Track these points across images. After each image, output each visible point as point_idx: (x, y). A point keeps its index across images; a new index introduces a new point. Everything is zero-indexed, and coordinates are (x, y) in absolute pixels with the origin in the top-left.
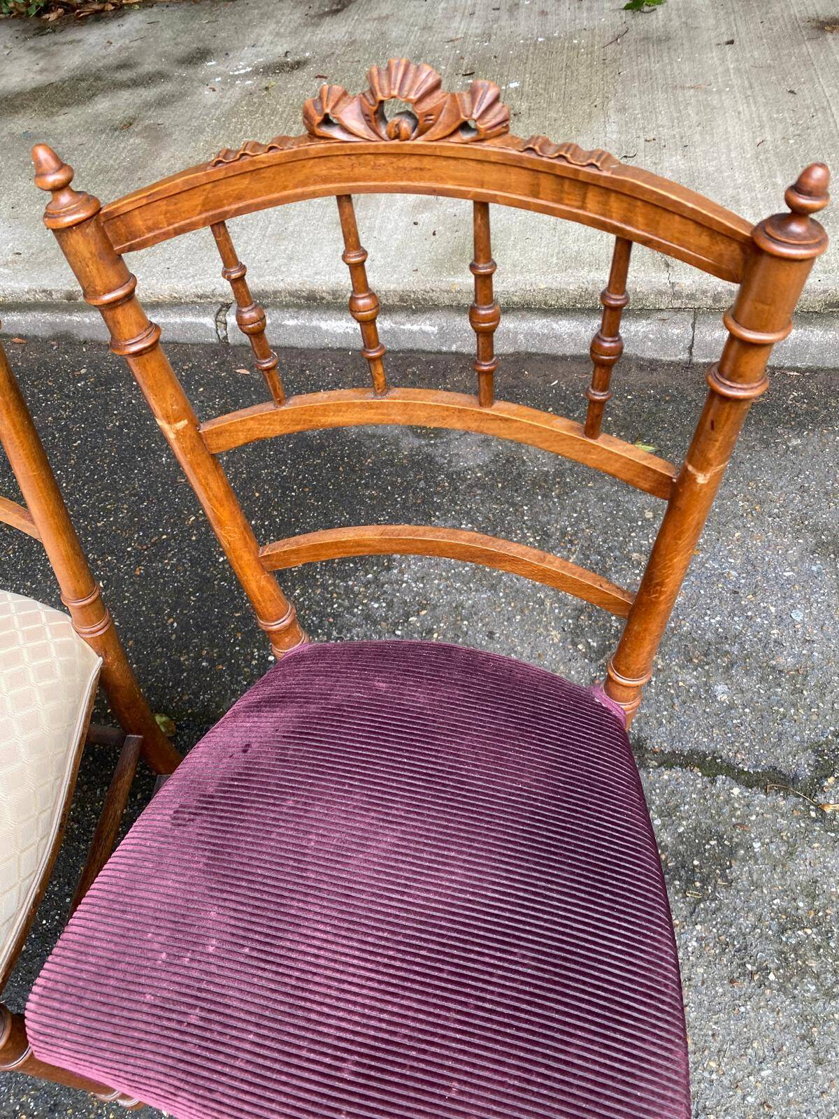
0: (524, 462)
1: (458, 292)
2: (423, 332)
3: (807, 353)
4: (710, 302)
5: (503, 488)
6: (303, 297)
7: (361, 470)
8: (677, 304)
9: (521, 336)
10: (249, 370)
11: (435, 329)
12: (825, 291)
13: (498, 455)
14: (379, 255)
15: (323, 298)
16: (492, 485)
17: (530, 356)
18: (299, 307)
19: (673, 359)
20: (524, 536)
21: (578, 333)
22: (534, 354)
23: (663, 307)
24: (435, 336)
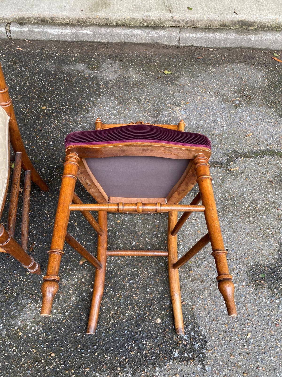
0: (129, 77)
1: (99, 19)
2: (88, 34)
3: (215, 42)
4: (185, 24)
5: (123, 86)
6: (40, 20)
7: (72, 81)
8: (174, 25)
9: (122, 36)
10: (22, 48)
11: (92, 33)
12: (220, 21)
13: (120, 75)
14: (67, 5)
15: (48, 21)
16: (119, 85)
17: (126, 43)
18: (39, 24)
19: (173, 44)
20: (133, 101)
21: (142, 35)
22: (128, 43)
23: (169, 26)
24: (92, 35)
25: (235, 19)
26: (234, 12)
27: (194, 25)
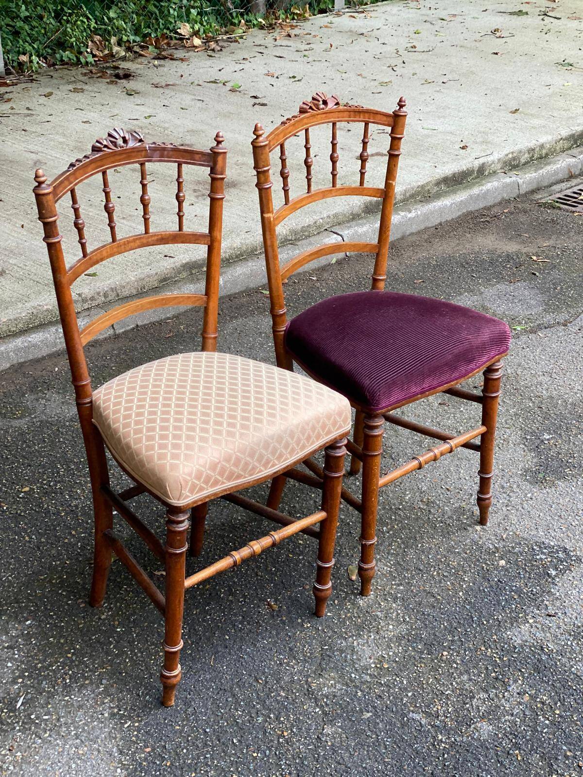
4: (103, 299)
8: (86, 306)
9: (11, 353)
12: (157, 274)
17: (21, 365)
19: (105, 336)
21: (47, 338)
22: (25, 362)
23: (79, 310)
25: (177, 264)
26: (166, 256)
27: (118, 295)
